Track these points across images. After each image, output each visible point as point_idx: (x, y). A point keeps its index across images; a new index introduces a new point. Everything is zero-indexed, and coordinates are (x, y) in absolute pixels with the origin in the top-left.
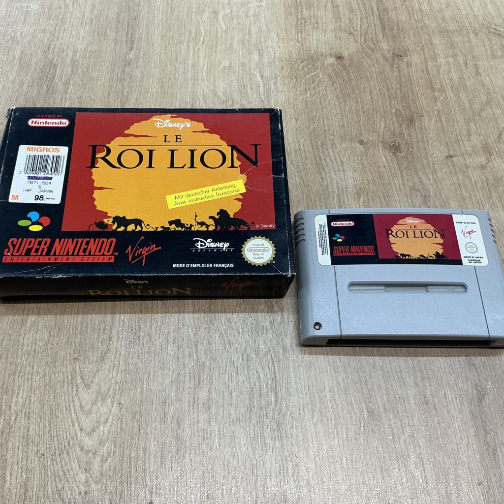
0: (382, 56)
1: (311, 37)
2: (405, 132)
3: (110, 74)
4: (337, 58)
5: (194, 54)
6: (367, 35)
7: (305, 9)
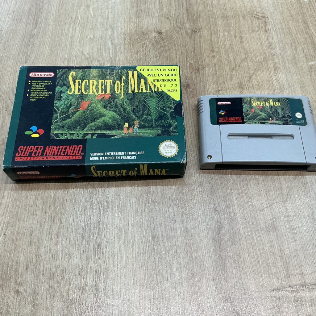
0: (185, 32)
1: (144, 21)
2: (194, 77)
3: (20, 43)
4: (158, 33)
5: (73, 30)
6: (178, 19)
7: (143, 4)
